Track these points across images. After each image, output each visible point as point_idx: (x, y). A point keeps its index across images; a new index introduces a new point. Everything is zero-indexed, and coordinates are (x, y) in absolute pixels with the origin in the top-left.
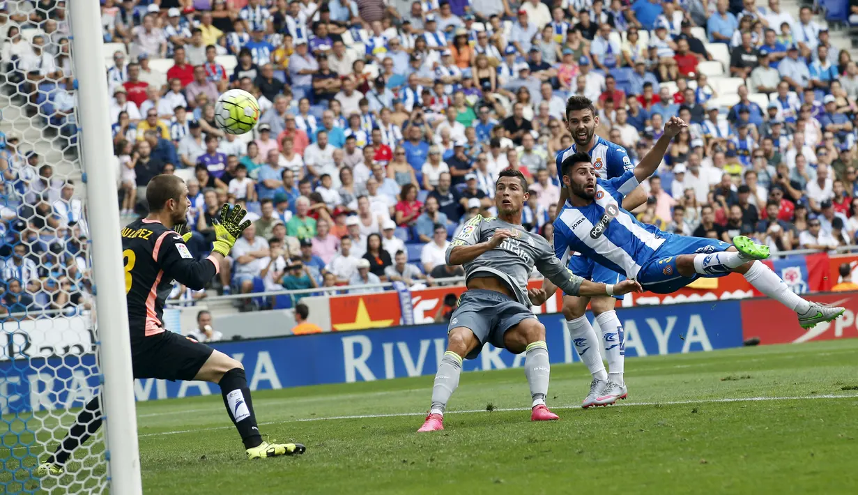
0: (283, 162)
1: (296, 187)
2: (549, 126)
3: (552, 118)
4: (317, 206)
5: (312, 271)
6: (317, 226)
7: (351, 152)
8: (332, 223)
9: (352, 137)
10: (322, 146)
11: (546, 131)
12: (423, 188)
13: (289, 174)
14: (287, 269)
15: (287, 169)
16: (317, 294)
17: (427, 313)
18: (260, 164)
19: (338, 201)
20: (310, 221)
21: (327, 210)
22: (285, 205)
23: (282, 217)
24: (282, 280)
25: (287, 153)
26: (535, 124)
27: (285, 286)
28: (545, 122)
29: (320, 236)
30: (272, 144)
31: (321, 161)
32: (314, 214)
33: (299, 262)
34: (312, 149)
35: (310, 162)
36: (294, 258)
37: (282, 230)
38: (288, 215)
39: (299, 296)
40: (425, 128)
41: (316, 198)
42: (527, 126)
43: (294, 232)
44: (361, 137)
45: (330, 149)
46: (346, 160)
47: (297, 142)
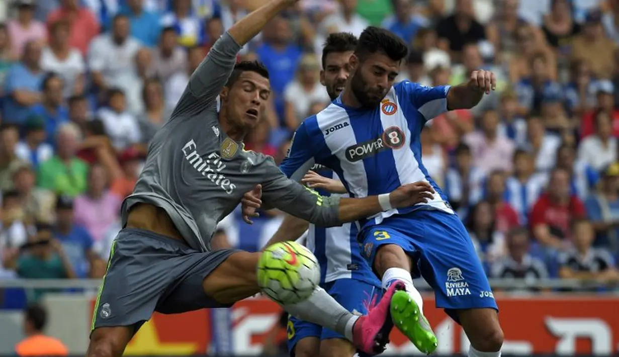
0: (49, 61)
1: (63, 107)
2: (516, 37)
3: (522, 22)
4: (93, 141)
5: (70, 251)
6: (89, 177)
7: (167, 54)
8: (117, 172)
9: (175, 29)
10: (119, 41)
11: (509, 42)
12: (283, 123)
13: (54, 83)
14: (27, 246)
15: (51, 75)
16: (74, 291)
17: (255, 338)
18: (10, 63)
19: (135, 134)
20: (78, 168)
21: (112, 151)
22: (39, 135)
23: (34, 156)
24: (17, 264)
25: (59, 49)
26: (492, 31)
27: (22, 273)
28: (509, 27)
29: (92, 193)
30: (37, 31)
31: (115, 64)
32: (89, 155)
33: (45, 235)
34: (102, 46)
35: (97, 65)
36: (41, 226)
37: (28, 179)
38: (45, 152)
39: (40, 292)
40: (301, 23)
41: (97, 128)
42: (477, 32)
43: (50, 183)
44: (190, 30)
45: (132, 46)
46: (157, 65)
47: (78, 31)
